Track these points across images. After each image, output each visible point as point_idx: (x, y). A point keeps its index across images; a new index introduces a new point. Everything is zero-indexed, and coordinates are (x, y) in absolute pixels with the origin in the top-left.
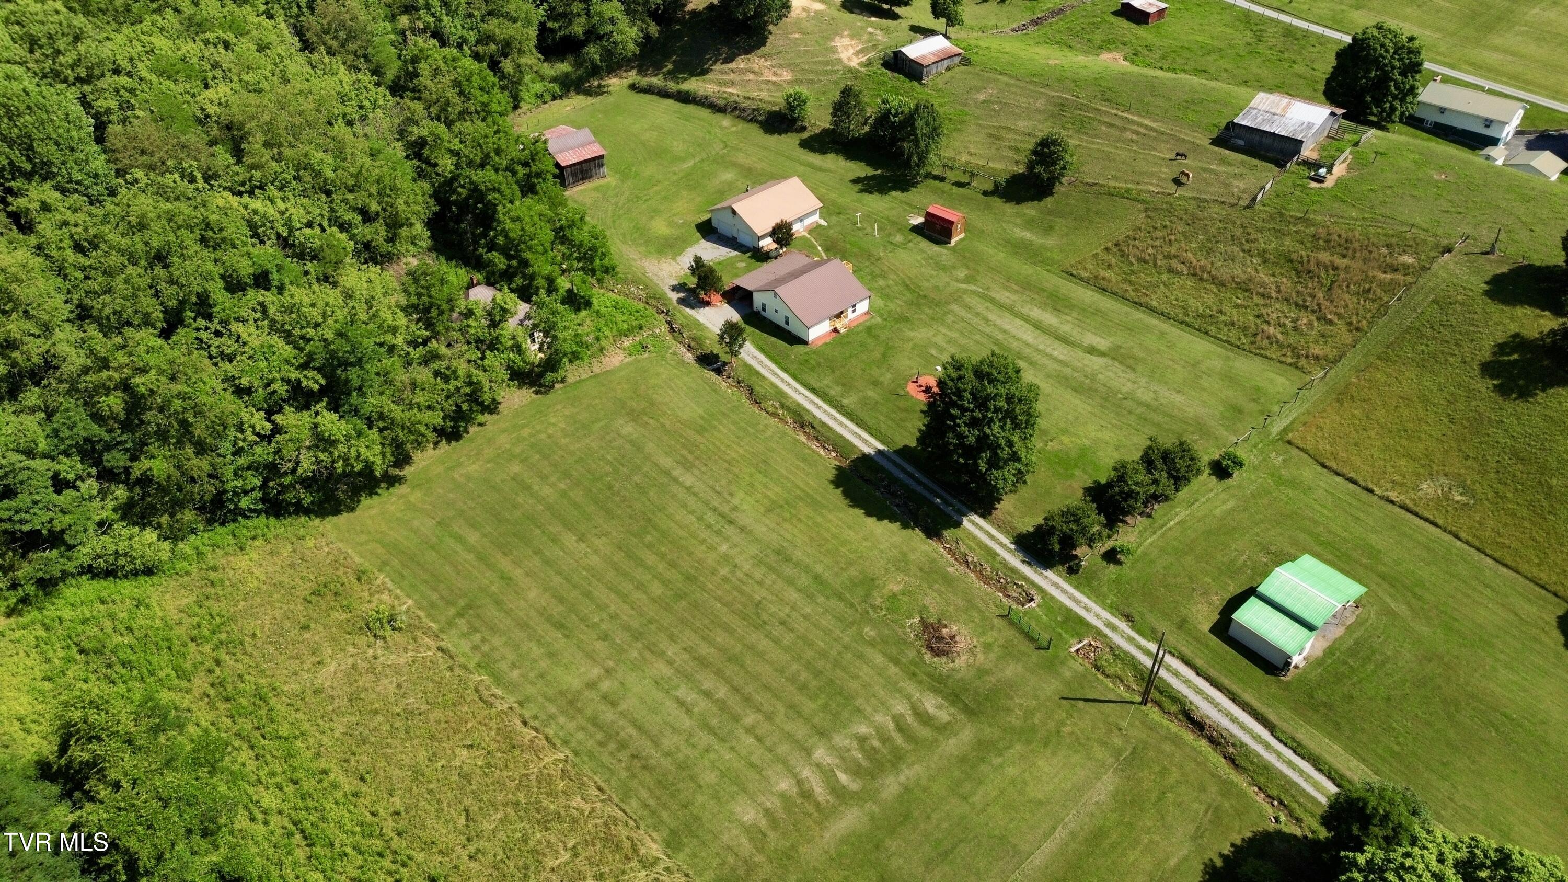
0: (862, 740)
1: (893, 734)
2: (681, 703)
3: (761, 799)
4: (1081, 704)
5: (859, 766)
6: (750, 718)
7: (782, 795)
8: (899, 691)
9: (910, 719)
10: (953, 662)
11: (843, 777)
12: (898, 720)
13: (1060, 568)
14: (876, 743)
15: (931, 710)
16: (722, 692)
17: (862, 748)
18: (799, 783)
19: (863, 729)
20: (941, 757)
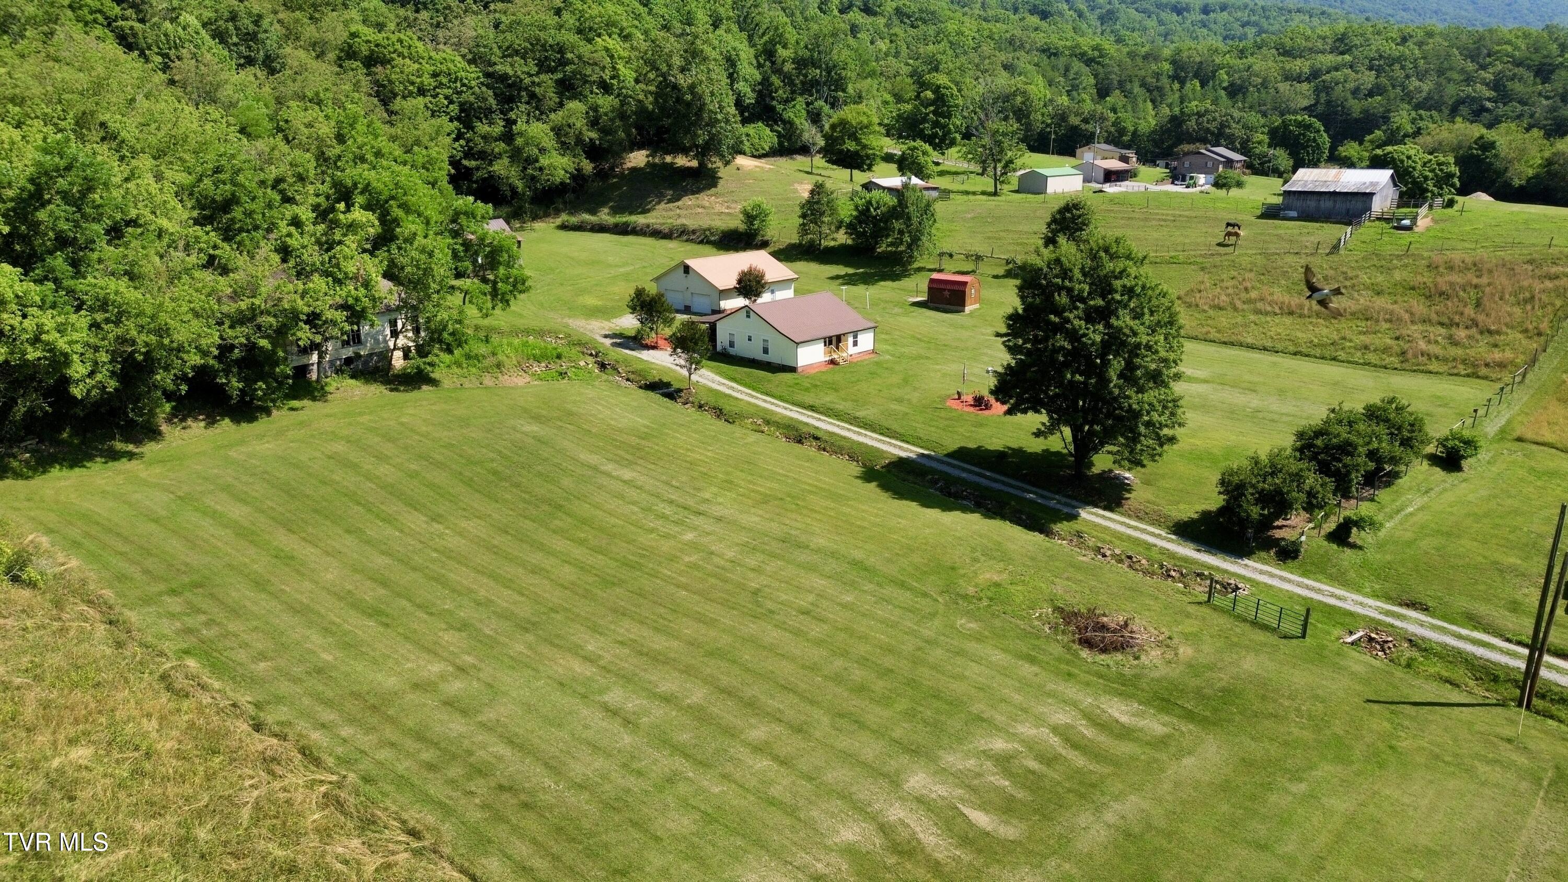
0: (1004, 762)
1: (1064, 752)
2: (612, 712)
3: (803, 858)
4: (1408, 709)
5: (1011, 799)
6: (759, 732)
7: (850, 851)
8: (1050, 694)
9: (1089, 732)
10: (1137, 658)
11: (981, 819)
12: (1065, 733)
13: (1263, 554)
14: (1033, 765)
15: (1124, 719)
16: (698, 695)
17: (1008, 773)
18: (884, 829)
19: (999, 745)
20: (1177, 784)
